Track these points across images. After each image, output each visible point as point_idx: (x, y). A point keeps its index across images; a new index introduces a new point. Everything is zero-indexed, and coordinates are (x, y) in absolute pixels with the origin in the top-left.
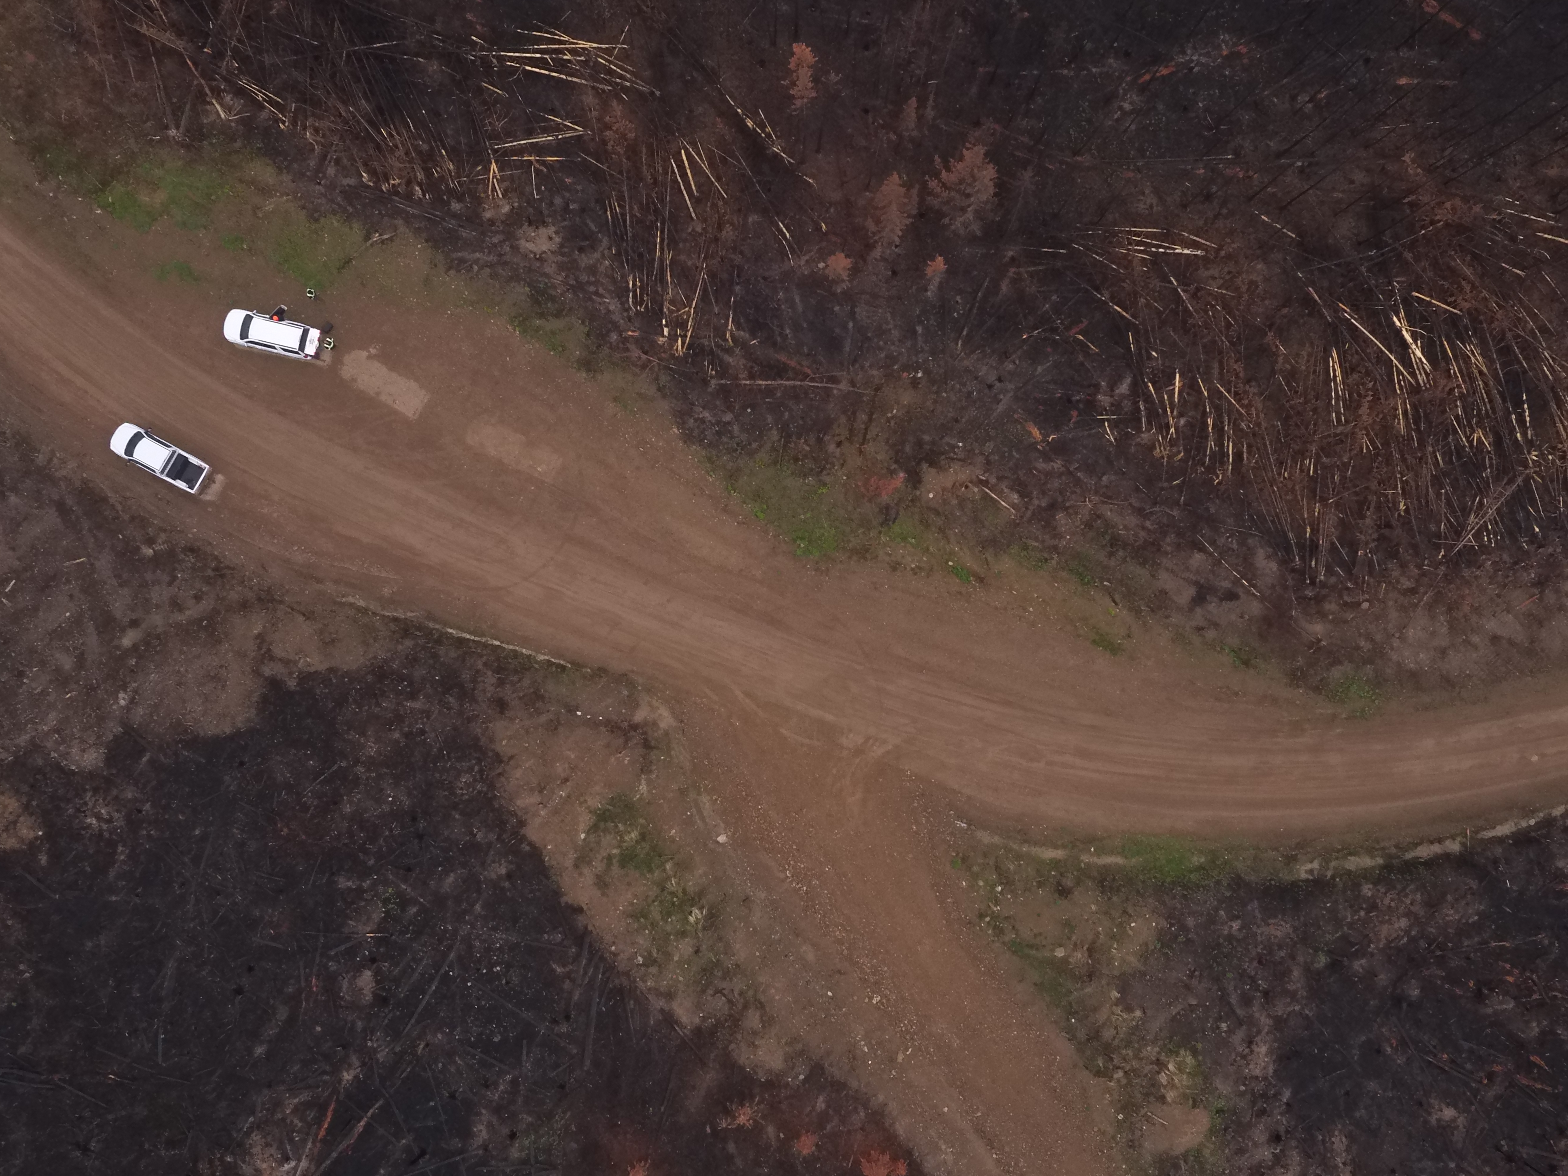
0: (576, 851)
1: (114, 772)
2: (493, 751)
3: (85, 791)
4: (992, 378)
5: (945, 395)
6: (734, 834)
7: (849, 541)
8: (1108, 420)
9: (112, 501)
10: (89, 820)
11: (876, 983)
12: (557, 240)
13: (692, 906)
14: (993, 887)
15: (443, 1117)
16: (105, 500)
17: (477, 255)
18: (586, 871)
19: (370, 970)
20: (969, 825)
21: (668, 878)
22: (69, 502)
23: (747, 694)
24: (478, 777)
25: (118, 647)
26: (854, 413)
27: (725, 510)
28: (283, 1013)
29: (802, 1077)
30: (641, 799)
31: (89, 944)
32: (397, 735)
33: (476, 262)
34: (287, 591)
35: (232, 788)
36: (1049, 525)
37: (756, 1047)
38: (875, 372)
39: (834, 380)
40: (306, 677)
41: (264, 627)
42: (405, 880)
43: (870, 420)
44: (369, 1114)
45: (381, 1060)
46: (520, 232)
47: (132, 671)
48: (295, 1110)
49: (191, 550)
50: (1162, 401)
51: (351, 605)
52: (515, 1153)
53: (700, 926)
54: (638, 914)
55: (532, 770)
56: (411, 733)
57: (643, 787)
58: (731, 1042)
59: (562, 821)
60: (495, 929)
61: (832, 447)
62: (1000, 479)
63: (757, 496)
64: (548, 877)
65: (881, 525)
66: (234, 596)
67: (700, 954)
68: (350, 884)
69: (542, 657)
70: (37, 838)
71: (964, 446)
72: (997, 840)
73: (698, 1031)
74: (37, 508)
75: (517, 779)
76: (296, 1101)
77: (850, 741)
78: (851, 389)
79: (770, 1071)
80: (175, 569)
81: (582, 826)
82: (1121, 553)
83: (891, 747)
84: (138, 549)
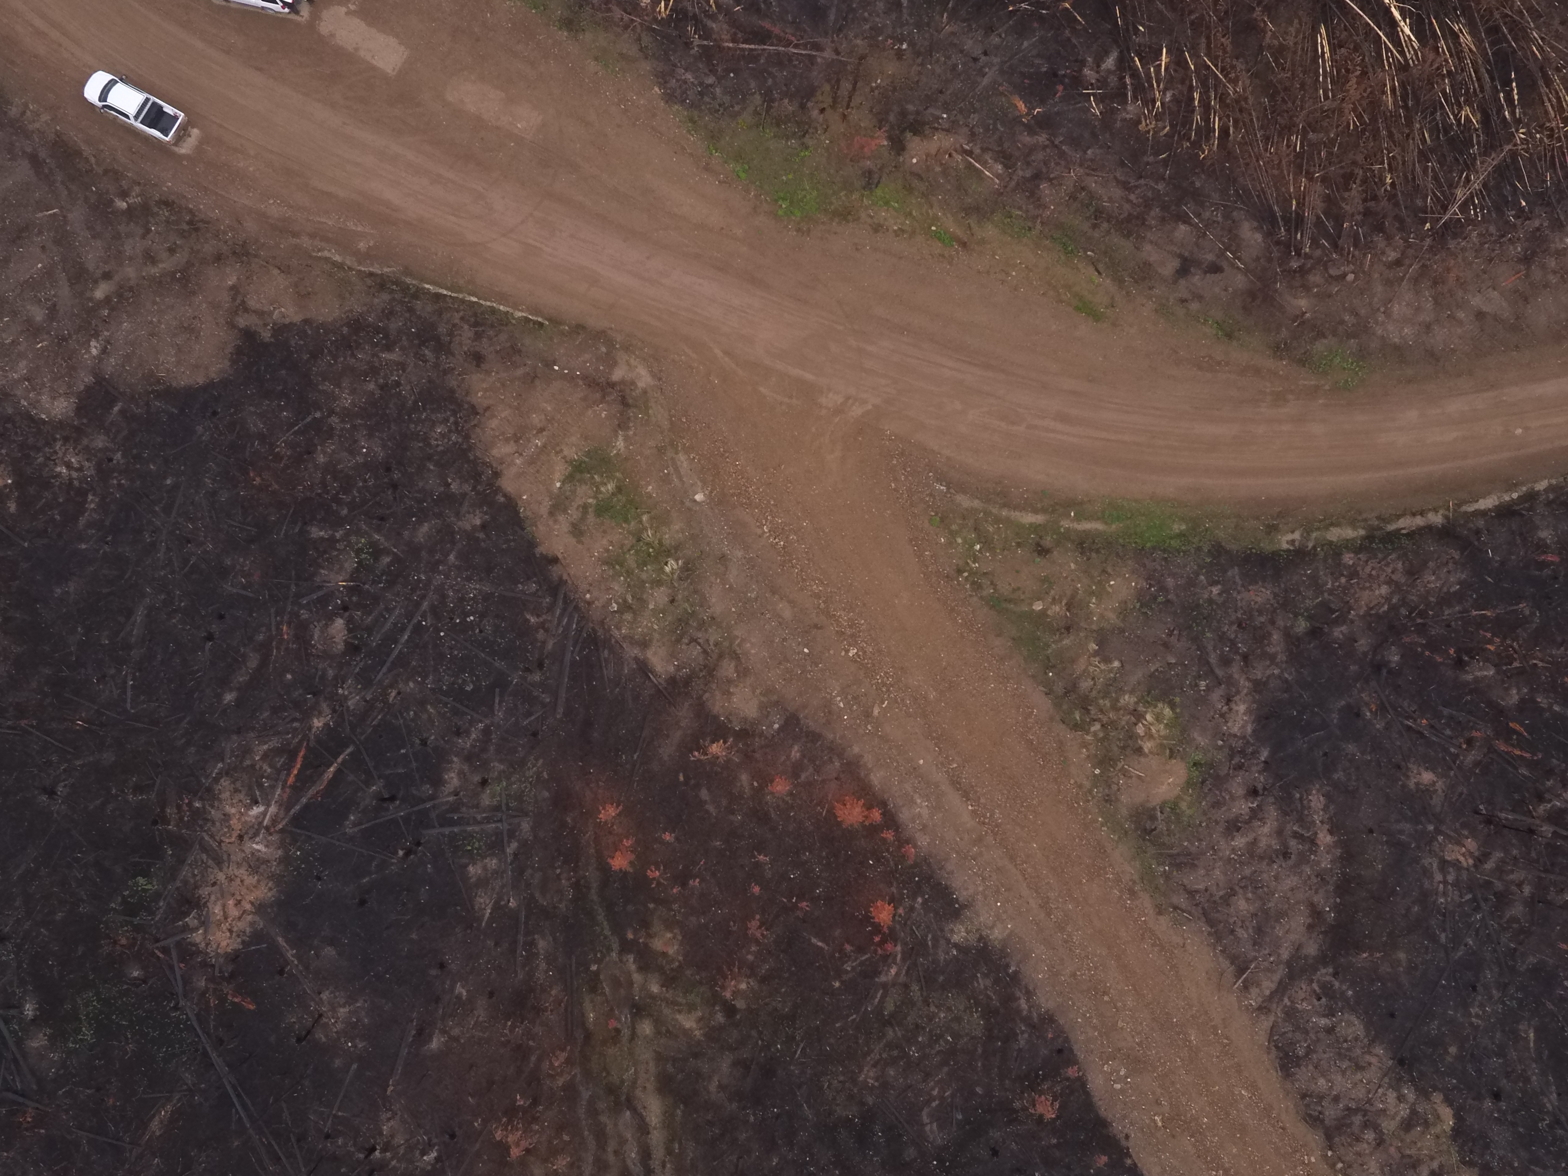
0: (551, 500)
1: (85, 421)
2: (469, 403)
3: (55, 440)
4: (978, 52)
5: (929, 67)
6: (711, 492)
7: (831, 203)
8: (1093, 94)
9: (85, 154)
10: (58, 469)
11: (853, 636)
13: (668, 556)
14: (972, 546)
15: (414, 765)
16: (78, 153)
18: (561, 518)
19: (342, 618)
20: (948, 488)
21: (644, 529)
22: (43, 154)
23: (726, 353)
24: (453, 428)
25: (91, 299)
26: (838, 81)
27: (707, 168)
28: (253, 662)
29: (776, 726)
30: (618, 454)
31: (59, 591)
32: (372, 386)
34: (263, 244)
35: (204, 438)
36: (1033, 195)
37: (730, 694)
38: (859, 42)
39: (818, 48)
40: (280, 330)
41: (238, 279)
42: (378, 530)
43: (854, 88)
44: (340, 760)
45: (352, 708)
47: (105, 321)
48: (265, 757)
49: (166, 203)
50: (1148, 74)
51: (327, 259)
52: (486, 799)
53: (675, 576)
54: (613, 561)
55: (508, 421)
56: (386, 385)
57: (620, 444)
58: (705, 692)
59: (538, 471)
60: (469, 579)
61: (815, 113)
62: (984, 150)
63: (739, 157)
64: (523, 529)
65: (864, 188)
66: (209, 248)
67: (676, 604)
68: (322, 533)
69: (519, 314)
70: (6, 486)
71: (948, 118)
72: (976, 504)
73: (672, 681)
74: (10, 160)
75: (493, 429)
76: (265, 747)
77: (831, 400)
78: (835, 57)
79: (745, 719)
80: (149, 222)
81: (557, 475)
82: (1105, 225)
83: (870, 407)
84: (111, 201)
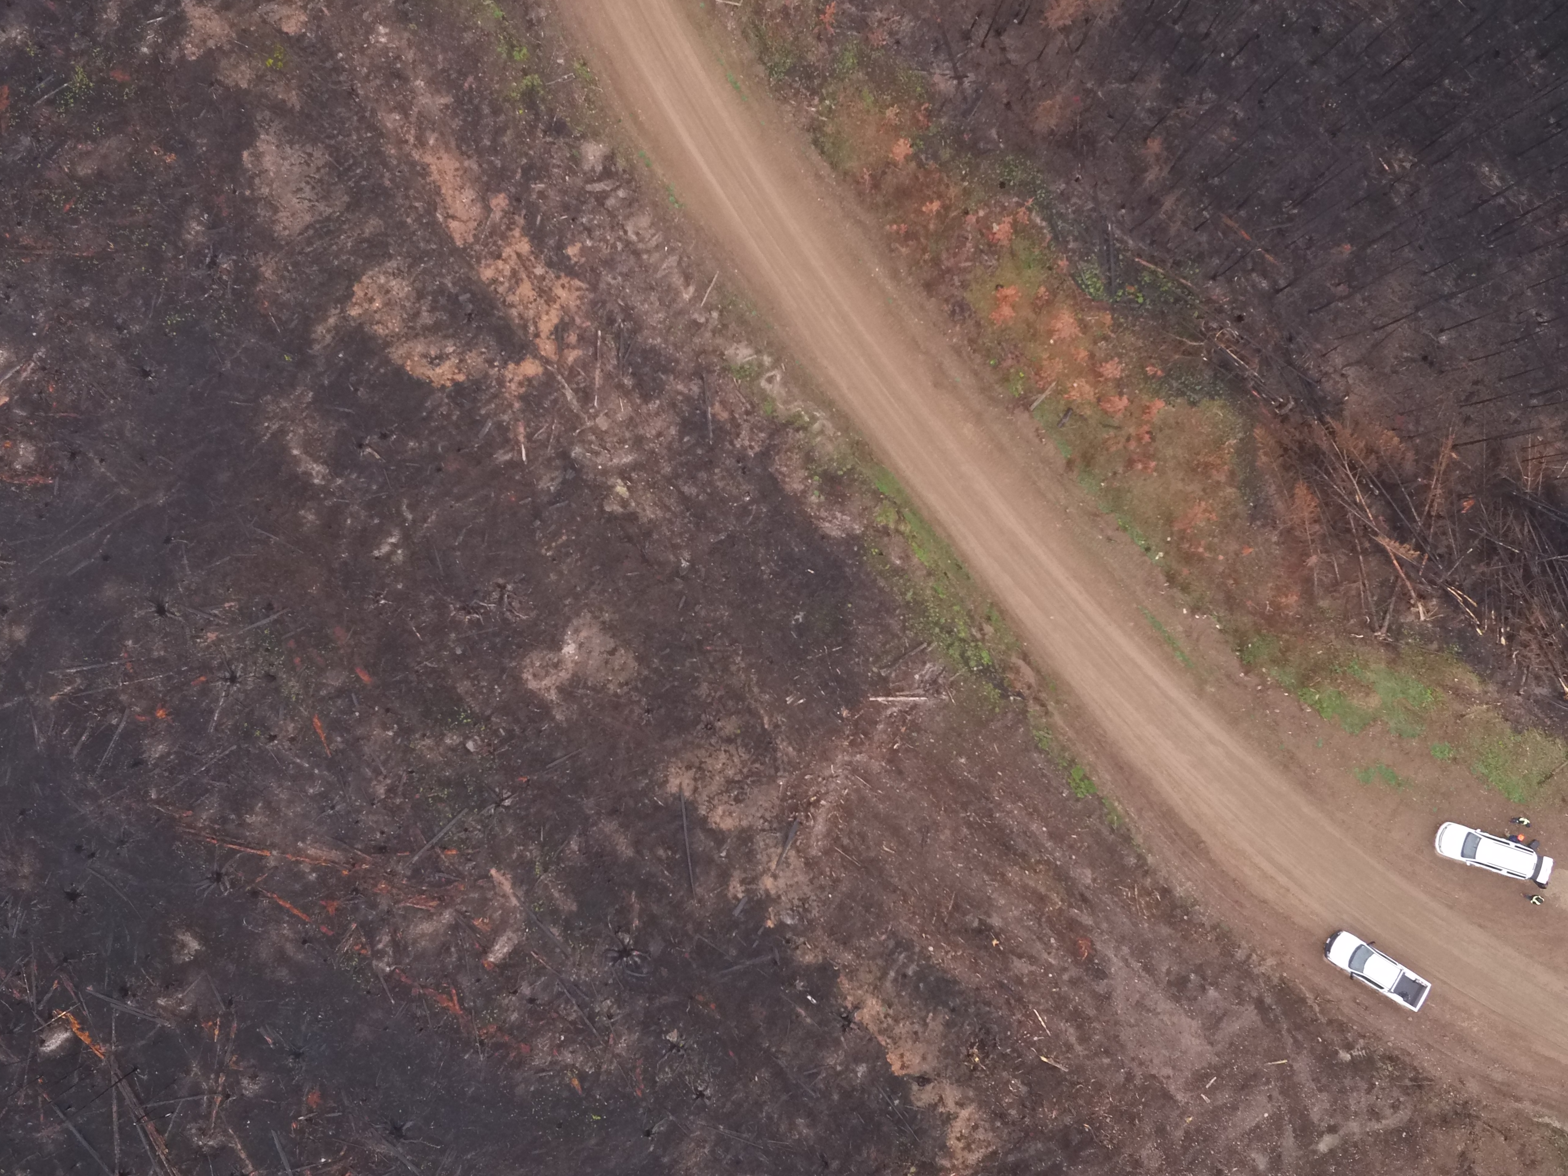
9: (1310, 1002)
16: (1303, 1000)
22: (1268, 1000)
25: (1315, 1152)
34: (1485, 1106)
41: (1465, 1144)
49: (1391, 1059)
51: (1547, 1125)
66: (1433, 1108)
74: (1237, 1004)
80: (1373, 1076)
84: (1337, 1053)
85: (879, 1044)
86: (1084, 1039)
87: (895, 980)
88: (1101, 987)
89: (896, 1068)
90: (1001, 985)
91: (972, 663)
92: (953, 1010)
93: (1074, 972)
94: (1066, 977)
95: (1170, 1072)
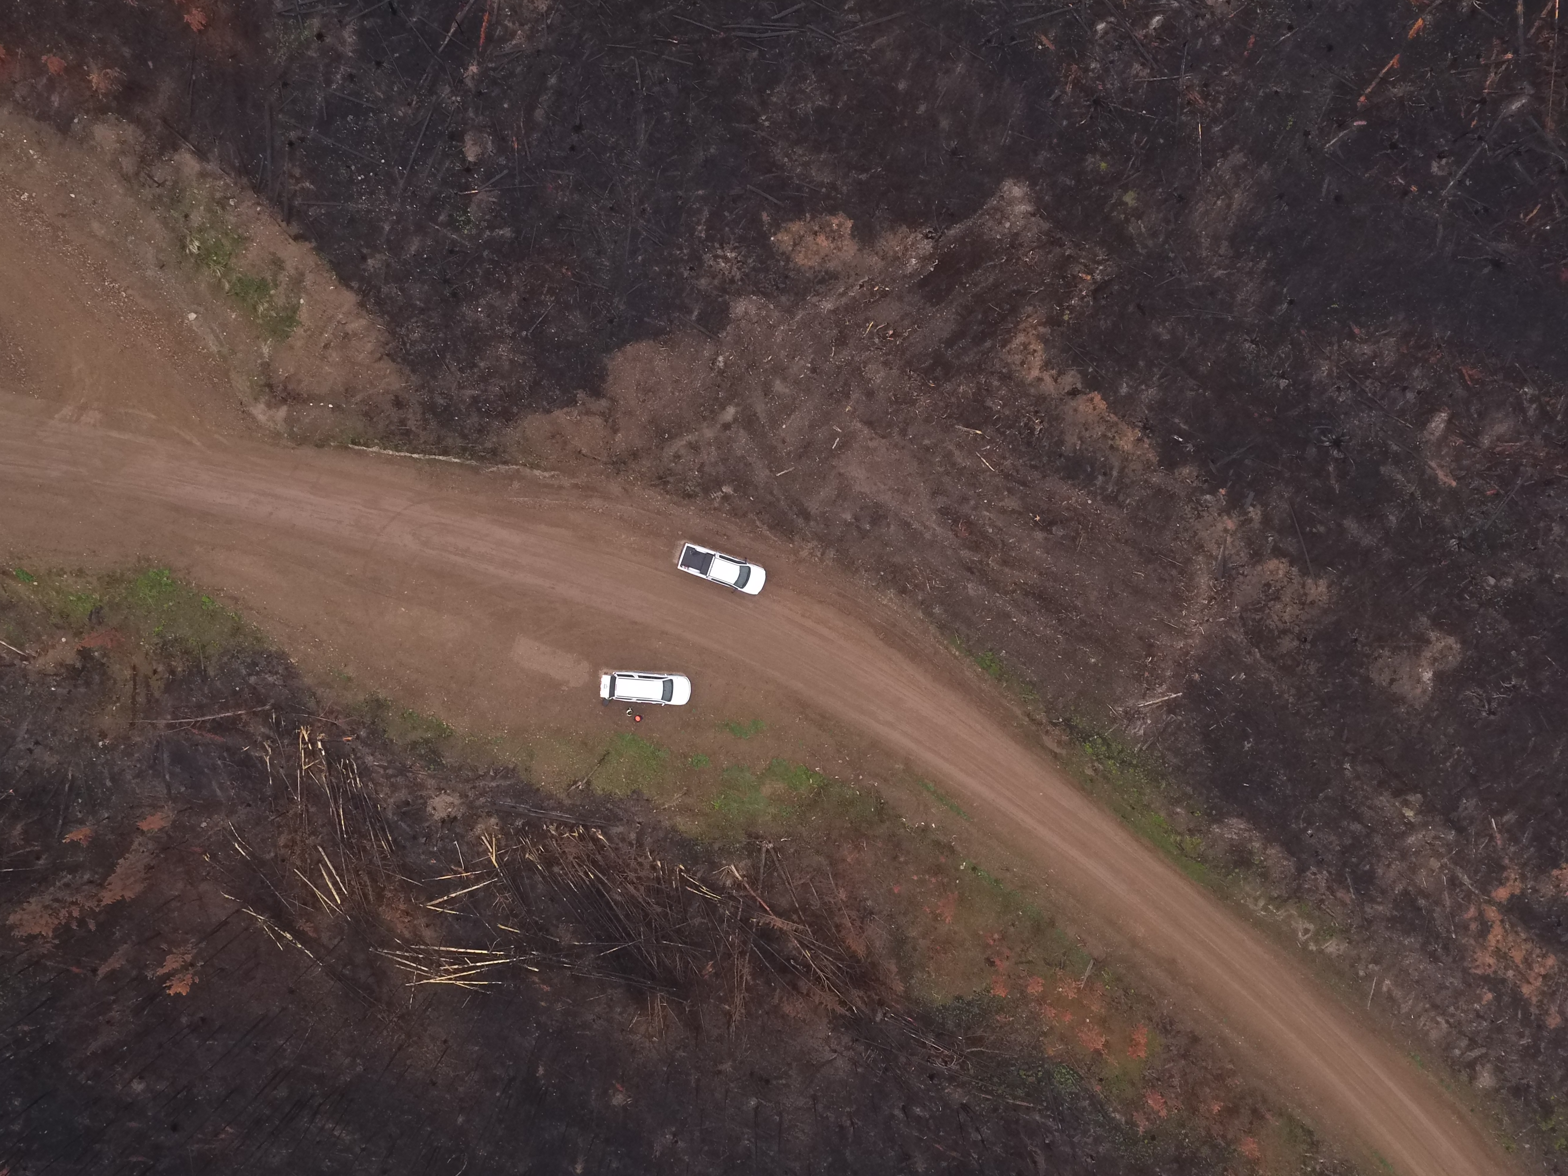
0: (305, 287)
1: (720, 299)
2: (398, 363)
3: (742, 280)
4: (38, 750)
5: (76, 730)
6: (182, 322)
7: (126, 589)
9: (765, 527)
10: (734, 255)
11: (27, 210)
12: (429, 809)
13: (199, 255)
15: (384, 44)
16: (771, 528)
17: (494, 784)
18: (293, 272)
19: (470, 162)
21: (224, 275)
22: (800, 521)
23: (190, 443)
24: (405, 339)
25: (737, 405)
26: (149, 701)
27: (236, 599)
28: (539, 114)
29: (76, 121)
30: (266, 340)
31: (713, 150)
32: (482, 364)
33: (493, 779)
34: (601, 474)
35: (617, 299)
37: (118, 141)
38: (139, 739)
39: (170, 726)
40: (572, 402)
41: (614, 440)
42: (454, 242)
43: (133, 698)
44: (447, 39)
45: (447, 86)
46: (463, 809)
47: (718, 386)
48: (513, 34)
49: (689, 496)
51: (545, 470)
52: (316, 23)
53: (189, 238)
54: (242, 241)
55: (358, 351)
56: (471, 368)
57: (266, 350)
58: (144, 142)
59: (324, 311)
60: (369, 211)
61: (160, 668)
62: (12, 665)
63: (213, 616)
64: (331, 262)
65: (101, 608)
66: (646, 463)
67: (184, 214)
68: (501, 232)
69: (376, 449)
70: (775, 234)
71: (49, 687)
73: (176, 148)
74: (826, 512)
75: (370, 342)
76: (514, 42)
77: (92, 416)
78: (155, 721)
79: (104, 122)
80: (701, 478)
81: (305, 309)
83: (56, 416)
84: (735, 491)
85: (1115, 414)
86: (949, 455)
87: (1111, 469)
88: (941, 502)
89: (1097, 397)
90: (1024, 484)
91: (1100, 741)
92: (1061, 456)
93: (966, 509)
94: (972, 502)
95: (871, 444)
